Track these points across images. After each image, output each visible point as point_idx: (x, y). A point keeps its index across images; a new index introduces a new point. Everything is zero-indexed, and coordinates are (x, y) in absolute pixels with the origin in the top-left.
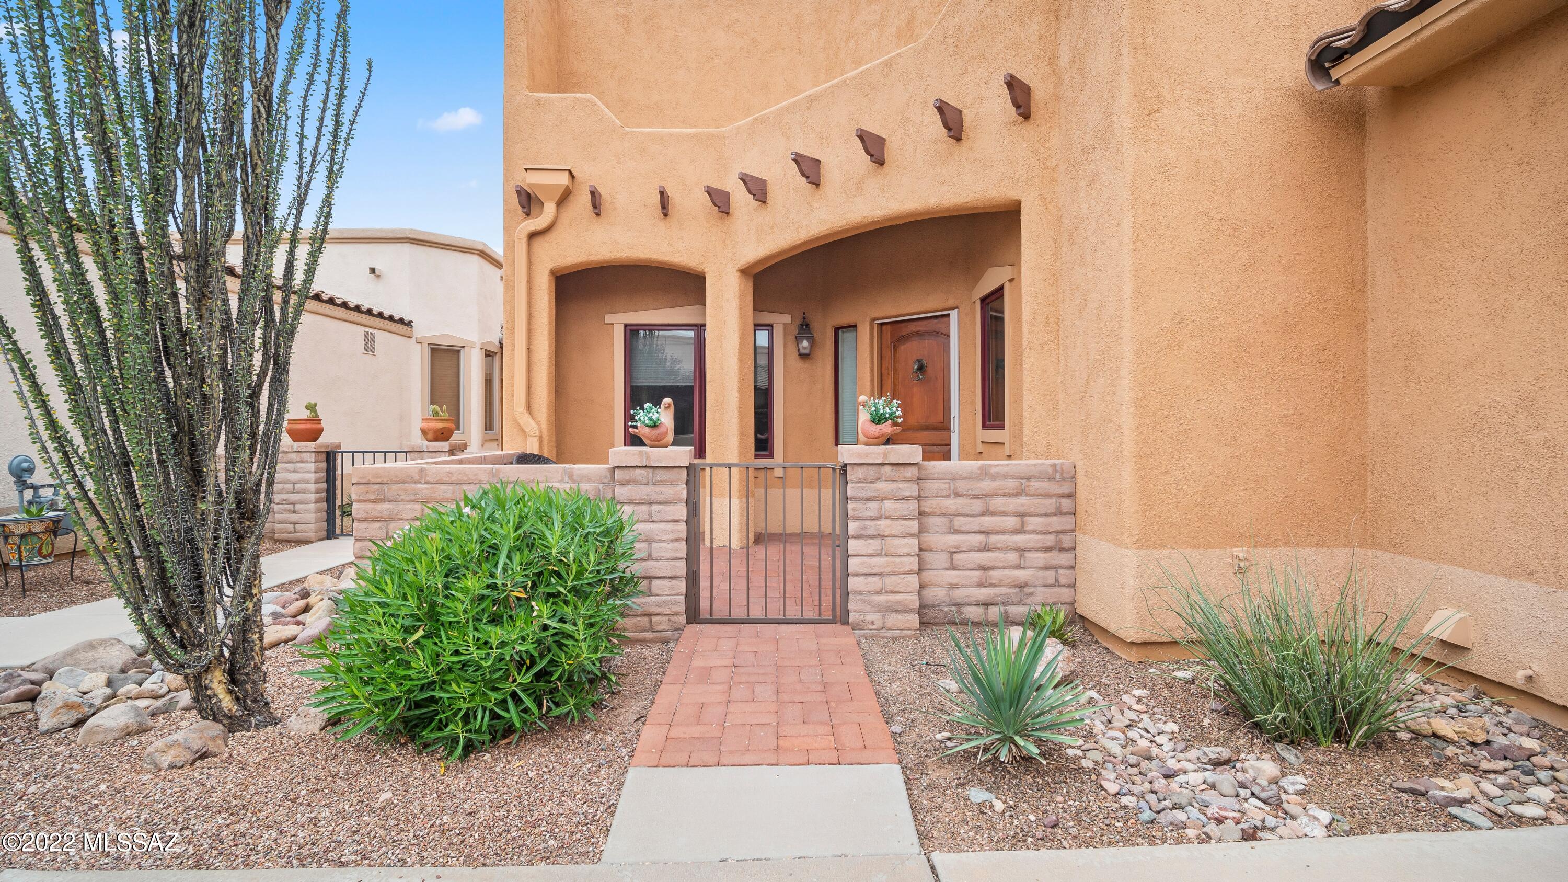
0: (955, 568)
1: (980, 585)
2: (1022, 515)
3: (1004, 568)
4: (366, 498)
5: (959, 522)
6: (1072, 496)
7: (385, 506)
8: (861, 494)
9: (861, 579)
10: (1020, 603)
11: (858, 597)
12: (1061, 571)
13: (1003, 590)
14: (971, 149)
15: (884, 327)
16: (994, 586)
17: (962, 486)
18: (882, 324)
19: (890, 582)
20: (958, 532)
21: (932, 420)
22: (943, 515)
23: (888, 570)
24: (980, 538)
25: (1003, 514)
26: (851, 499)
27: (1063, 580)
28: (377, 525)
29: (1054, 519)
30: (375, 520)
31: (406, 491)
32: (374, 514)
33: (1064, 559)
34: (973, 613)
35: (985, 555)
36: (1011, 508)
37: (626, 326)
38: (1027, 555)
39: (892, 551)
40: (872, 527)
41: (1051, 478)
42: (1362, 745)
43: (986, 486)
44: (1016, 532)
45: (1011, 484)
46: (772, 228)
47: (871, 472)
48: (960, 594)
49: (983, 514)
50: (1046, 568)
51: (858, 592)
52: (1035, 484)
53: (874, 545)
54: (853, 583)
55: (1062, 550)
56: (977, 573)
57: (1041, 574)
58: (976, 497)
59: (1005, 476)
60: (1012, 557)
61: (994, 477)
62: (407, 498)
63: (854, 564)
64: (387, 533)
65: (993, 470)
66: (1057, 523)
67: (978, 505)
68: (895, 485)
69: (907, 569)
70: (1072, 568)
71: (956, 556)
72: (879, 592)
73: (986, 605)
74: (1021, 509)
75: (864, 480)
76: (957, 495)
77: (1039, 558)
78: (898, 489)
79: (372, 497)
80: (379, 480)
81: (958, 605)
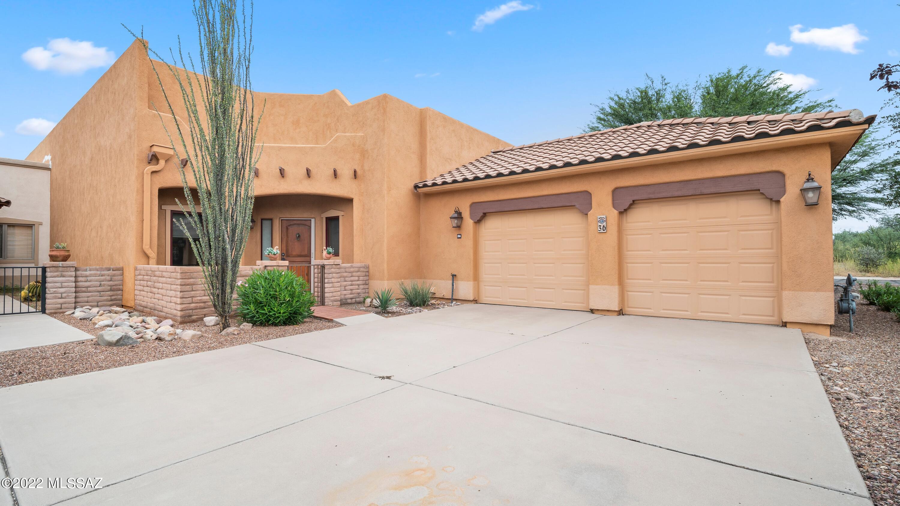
0: (345, 290)
1: (351, 294)
2: (359, 277)
3: (355, 289)
4: (185, 277)
5: (347, 279)
6: (368, 272)
7: (192, 280)
8: (328, 272)
9: (328, 294)
10: (358, 298)
11: (327, 298)
12: (366, 290)
13: (355, 295)
14: (340, 181)
15: (283, 221)
16: (353, 294)
17: (347, 270)
18: (282, 220)
19: (334, 294)
20: (346, 281)
21: (303, 254)
22: (343, 277)
23: (334, 291)
24: (351, 282)
25: (355, 276)
26: (326, 273)
27: (366, 292)
28: (189, 287)
29: (365, 277)
30: (188, 285)
31: (199, 275)
32: (188, 283)
33: (366, 287)
34: (349, 301)
35: (352, 286)
36: (357, 275)
37: (171, 211)
38: (360, 286)
39: (335, 286)
40: (330, 280)
41: (364, 268)
42: (426, 306)
43: (352, 270)
44: (358, 281)
45: (357, 269)
46: (261, 186)
47: (330, 266)
48: (347, 296)
49: (351, 277)
50: (363, 289)
51: (327, 297)
52: (361, 269)
53: (331, 285)
54: (326, 295)
55: (366, 284)
56: (350, 291)
57: (362, 290)
58: (350, 272)
59: (356, 267)
60: (357, 287)
61: (353, 268)
62: (200, 277)
63: (326, 290)
64: (192, 289)
65: (353, 266)
66: (366, 278)
67: (350, 275)
68: (335, 270)
69: (338, 290)
70: (368, 289)
71: (346, 287)
72: (332, 297)
73: (352, 299)
74: (359, 275)
75: (329, 269)
76: (346, 272)
77: (362, 287)
78: (336, 271)
79: (187, 277)
80: (190, 271)
81: (346, 299)
